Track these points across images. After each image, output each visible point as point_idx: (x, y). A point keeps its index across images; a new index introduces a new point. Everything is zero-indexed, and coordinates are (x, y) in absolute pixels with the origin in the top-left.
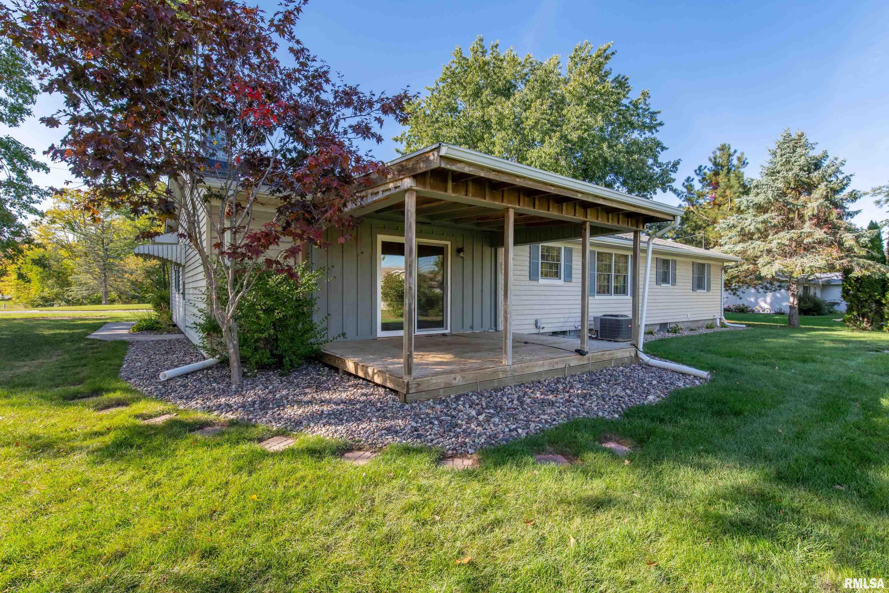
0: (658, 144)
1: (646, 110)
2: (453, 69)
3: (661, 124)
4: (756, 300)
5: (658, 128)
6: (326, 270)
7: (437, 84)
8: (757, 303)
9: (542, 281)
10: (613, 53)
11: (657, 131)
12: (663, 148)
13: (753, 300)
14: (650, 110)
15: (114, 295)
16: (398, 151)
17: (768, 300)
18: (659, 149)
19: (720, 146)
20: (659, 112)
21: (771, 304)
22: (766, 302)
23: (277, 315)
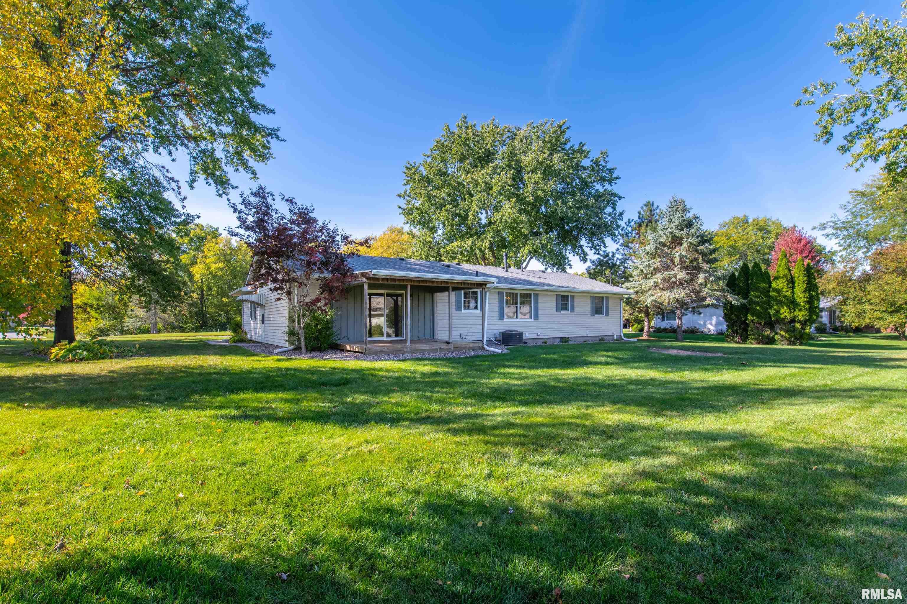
0: (614, 195)
1: (605, 167)
2: (442, 142)
3: (617, 178)
4: (705, 323)
5: (616, 181)
6: (339, 309)
7: (432, 152)
8: (705, 325)
9: (464, 311)
10: (568, 128)
11: (616, 183)
12: (620, 198)
13: (702, 323)
14: (608, 167)
15: (160, 325)
16: (400, 208)
17: (714, 322)
18: (616, 199)
19: (645, 203)
20: (615, 169)
21: (716, 326)
22: (712, 325)
23: (319, 327)
